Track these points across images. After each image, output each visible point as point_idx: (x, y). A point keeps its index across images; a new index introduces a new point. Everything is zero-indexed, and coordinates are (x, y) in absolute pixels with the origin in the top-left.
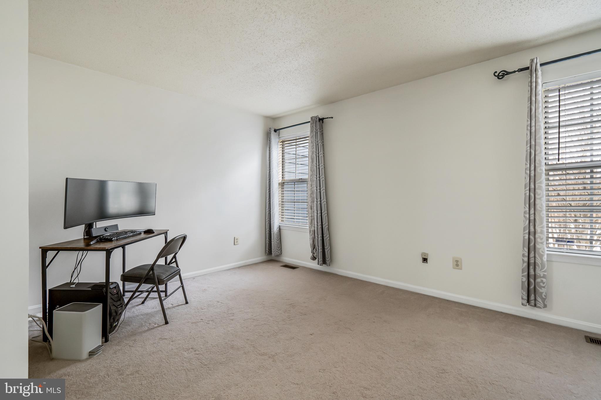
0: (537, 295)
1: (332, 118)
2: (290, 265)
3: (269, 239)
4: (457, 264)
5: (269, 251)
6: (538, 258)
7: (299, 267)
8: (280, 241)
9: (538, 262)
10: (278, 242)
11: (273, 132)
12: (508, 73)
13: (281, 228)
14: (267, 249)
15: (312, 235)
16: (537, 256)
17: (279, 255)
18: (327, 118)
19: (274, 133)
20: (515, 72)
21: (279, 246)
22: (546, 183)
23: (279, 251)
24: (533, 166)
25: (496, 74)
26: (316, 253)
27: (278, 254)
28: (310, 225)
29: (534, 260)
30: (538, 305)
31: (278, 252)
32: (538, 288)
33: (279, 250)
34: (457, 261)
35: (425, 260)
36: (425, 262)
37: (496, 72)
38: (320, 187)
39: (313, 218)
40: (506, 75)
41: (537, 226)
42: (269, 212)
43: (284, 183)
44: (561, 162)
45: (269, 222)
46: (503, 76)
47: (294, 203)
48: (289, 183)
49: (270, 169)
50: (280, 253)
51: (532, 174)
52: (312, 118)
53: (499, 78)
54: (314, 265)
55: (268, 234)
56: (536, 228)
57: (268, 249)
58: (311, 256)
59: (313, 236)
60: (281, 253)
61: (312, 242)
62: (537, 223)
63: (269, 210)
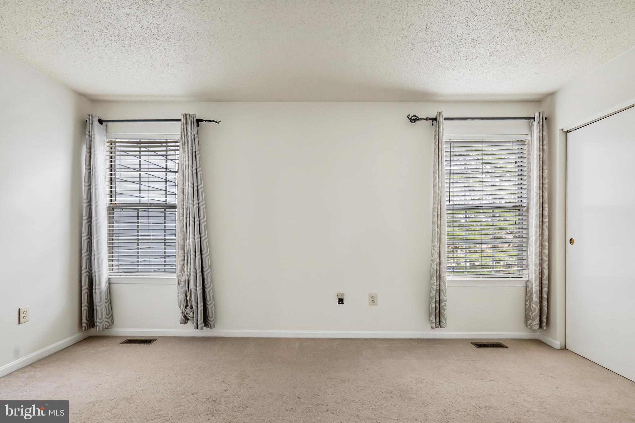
0: (442, 317)
1: (218, 122)
2: (135, 338)
3: (87, 303)
4: (373, 300)
5: (88, 323)
6: (443, 285)
7: (155, 338)
8: (111, 303)
9: (443, 289)
10: (107, 305)
11: (96, 123)
12: (419, 119)
13: (111, 282)
14: (84, 320)
15: (182, 288)
16: (442, 283)
17: (110, 325)
18: (209, 121)
19: (99, 125)
20: (424, 119)
21: (109, 312)
22: (447, 221)
23: (109, 320)
24: (439, 205)
25: (410, 117)
26: (191, 313)
27: (108, 325)
28: (179, 274)
29: (439, 287)
30: (443, 326)
31: (108, 322)
32: (442, 311)
33: (108, 318)
34: (373, 297)
35: (341, 301)
36: (341, 303)
37: (409, 115)
38: (199, 217)
39: (186, 262)
40: (418, 120)
41: (442, 257)
42: (88, 257)
43: (113, 209)
44: (451, 203)
45: (87, 273)
46: (415, 120)
47: (138, 241)
48: (124, 210)
49: (90, 185)
50: (111, 323)
51: (439, 213)
52: (184, 116)
53: (411, 121)
54: (189, 330)
55: (86, 295)
56: (441, 259)
57: (87, 320)
58: (182, 319)
59: (184, 288)
60: (113, 322)
61: (184, 298)
62: (442, 255)
63: (88, 253)
